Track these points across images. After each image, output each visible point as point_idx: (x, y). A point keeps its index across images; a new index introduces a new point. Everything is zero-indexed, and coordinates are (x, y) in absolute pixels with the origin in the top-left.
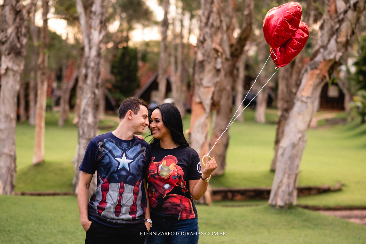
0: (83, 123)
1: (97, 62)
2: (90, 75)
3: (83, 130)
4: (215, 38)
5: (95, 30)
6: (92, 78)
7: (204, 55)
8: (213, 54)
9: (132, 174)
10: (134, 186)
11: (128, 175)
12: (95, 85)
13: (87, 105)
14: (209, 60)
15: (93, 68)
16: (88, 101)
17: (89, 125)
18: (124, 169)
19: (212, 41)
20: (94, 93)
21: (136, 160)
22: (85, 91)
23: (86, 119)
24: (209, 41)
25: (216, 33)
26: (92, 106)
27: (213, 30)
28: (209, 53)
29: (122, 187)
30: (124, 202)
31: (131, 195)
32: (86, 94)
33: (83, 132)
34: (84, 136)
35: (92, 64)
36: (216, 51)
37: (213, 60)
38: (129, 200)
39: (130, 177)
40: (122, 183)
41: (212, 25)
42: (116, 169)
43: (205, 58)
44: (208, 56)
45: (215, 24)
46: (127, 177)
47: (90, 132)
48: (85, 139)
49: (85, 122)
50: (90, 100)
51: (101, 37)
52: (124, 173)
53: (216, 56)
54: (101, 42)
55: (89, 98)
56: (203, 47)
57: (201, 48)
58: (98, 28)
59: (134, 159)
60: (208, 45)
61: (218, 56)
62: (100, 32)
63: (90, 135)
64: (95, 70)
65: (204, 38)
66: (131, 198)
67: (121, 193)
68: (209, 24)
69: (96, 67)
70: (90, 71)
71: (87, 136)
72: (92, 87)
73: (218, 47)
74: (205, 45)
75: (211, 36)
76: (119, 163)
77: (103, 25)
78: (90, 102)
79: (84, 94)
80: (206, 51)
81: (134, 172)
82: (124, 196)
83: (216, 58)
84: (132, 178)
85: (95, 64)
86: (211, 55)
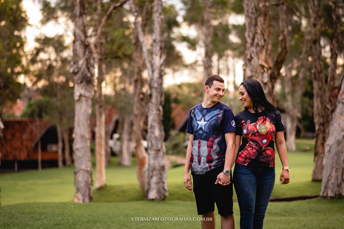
0: (151, 136)
1: (159, 83)
2: (154, 94)
3: (151, 142)
4: (260, 56)
5: (156, 55)
6: (157, 97)
7: (252, 71)
8: (259, 69)
9: (206, 133)
10: (208, 141)
11: (203, 133)
12: (159, 103)
13: (153, 120)
14: (257, 75)
15: (156, 88)
16: (154, 117)
17: (156, 138)
18: (201, 129)
19: (258, 59)
20: (159, 110)
21: (209, 122)
22: (151, 108)
23: (154, 133)
24: (255, 59)
25: (261, 52)
26: (158, 121)
27: (258, 48)
28: (256, 69)
29: (199, 143)
30: (201, 153)
31: (206, 148)
32: (152, 111)
33: (152, 145)
34: (152, 148)
35: (156, 85)
36: (262, 67)
37: (260, 75)
38: (204, 152)
39: (205, 134)
40: (200, 139)
41: (258, 45)
42: (196, 129)
43: (253, 74)
44: (256, 72)
45: (260, 44)
46: (203, 134)
47: (157, 144)
48: (154, 150)
49: (153, 136)
50: (156, 116)
51: (162, 61)
52: (201, 132)
53: (262, 71)
54: (161, 65)
55: (155, 114)
56: (251, 64)
57: (249, 65)
58: (159, 54)
59: (208, 121)
60: (255, 62)
61: (265, 71)
62: (161, 57)
63: (157, 147)
64: (158, 90)
65: (251, 56)
66: (205, 150)
67: (199, 147)
68: (255, 44)
69: (159, 87)
70: (154, 91)
71: (155, 148)
72: (157, 105)
73: (264, 64)
74: (252, 62)
75: (257, 54)
76: (198, 125)
77: (163, 51)
78: (156, 118)
79: (150, 112)
80: (253, 67)
81: (208, 131)
82: (201, 149)
83: (263, 73)
84: (206, 135)
85: (158, 85)
86: (258, 71)
